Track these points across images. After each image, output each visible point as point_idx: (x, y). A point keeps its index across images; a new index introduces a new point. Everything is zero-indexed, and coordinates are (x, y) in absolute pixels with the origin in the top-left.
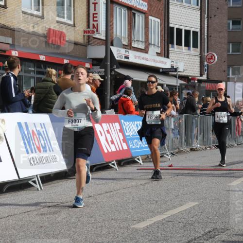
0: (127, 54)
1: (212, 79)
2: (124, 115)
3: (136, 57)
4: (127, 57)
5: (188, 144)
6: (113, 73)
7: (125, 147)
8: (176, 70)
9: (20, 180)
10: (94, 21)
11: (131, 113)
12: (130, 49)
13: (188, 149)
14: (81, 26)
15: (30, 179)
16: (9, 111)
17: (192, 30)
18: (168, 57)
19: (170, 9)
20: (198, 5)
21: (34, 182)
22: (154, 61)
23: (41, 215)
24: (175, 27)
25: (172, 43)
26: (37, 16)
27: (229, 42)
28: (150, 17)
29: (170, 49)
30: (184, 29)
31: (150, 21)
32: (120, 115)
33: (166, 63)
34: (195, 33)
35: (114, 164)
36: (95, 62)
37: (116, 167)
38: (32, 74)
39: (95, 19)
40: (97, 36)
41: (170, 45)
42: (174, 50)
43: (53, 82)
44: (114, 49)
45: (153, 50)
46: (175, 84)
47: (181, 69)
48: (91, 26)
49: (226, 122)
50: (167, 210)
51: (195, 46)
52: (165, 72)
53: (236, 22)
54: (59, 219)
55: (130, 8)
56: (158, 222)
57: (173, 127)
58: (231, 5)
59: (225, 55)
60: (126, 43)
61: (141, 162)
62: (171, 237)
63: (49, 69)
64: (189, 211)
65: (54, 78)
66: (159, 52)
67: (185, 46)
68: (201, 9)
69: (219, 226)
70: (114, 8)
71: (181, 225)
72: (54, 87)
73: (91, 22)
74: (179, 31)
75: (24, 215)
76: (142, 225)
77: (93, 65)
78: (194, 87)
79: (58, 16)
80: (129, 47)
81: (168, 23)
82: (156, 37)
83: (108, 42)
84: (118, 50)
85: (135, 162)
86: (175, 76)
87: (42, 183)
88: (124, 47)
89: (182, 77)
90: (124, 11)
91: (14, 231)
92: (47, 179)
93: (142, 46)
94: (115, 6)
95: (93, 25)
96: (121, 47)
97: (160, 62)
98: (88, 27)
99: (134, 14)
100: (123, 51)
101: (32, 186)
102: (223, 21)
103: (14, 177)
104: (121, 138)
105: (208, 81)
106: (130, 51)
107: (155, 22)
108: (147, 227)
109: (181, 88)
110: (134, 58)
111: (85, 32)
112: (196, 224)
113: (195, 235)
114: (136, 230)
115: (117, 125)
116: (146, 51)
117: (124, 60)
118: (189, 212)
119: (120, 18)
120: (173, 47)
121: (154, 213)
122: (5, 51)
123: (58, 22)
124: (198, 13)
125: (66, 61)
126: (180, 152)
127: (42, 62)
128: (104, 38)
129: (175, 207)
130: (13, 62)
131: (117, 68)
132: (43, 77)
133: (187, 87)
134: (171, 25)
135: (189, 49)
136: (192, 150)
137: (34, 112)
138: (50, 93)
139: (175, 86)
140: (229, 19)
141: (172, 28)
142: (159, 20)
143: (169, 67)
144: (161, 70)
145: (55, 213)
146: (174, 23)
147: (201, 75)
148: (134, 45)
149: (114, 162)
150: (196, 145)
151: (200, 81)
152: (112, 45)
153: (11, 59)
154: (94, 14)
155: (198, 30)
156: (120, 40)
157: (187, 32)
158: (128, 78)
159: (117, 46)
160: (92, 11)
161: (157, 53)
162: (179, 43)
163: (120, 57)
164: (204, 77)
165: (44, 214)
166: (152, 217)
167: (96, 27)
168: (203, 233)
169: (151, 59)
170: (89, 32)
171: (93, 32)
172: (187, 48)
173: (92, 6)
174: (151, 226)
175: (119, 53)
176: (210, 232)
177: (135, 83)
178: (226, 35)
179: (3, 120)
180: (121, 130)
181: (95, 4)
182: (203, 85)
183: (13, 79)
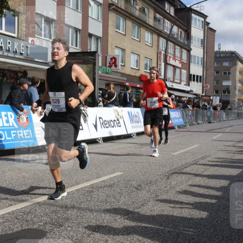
0: (172, 84)
1: (207, 95)
4: (172, 86)
5: (196, 121)
8: (192, 91)
9: (128, 134)
13: (196, 123)
15: (132, 134)
17: (199, 75)
18: (189, 86)
19: (190, 67)
20: (202, 65)
21: (134, 135)
22: (183, 87)
24: (192, 74)
25: (191, 80)
27: (214, 80)
28: (182, 70)
29: (190, 83)
30: (196, 75)
31: (182, 72)
33: (188, 88)
34: (200, 77)
38: (134, 92)
39: (160, 70)
40: (160, 77)
42: (192, 83)
44: (167, 83)
45: (183, 83)
46: (192, 97)
47: (194, 91)
50: (186, 148)
51: (200, 82)
52: (188, 92)
53: (217, 72)
54: (143, 150)
55: (174, 66)
56: (183, 152)
58: (215, 65)
59: (213, 85)
60: (172, 80)
62: (188, 158)
63: (141, 90)
64: (195, 148)
68: (203, 67)
69: (208, 154)
70: (168, 66)
74: (194, 76)
76: (176, 153)
78: (199, 98)
79: (145, 69)
80: (173, 82)
83: (165, 80)
85: (174, 128)
86: (192, 94)
87: (137, 136)
88: (172, 82)
89: (195, 94)
90: (172, 67)
92: (138, 134)
93: (178, 81)
96: (170, 82)
97: (186, 88)
99: (176, 69)
101: (133, 137)
102: (212, 71)
103: (126, 133)
105: (205, 96)
107: (184, 72)
109: (194, 99)
110: (175, 86)
112: (198, 154)
113: (197, 158)
114: (174, 156)
116: (180, 83)
117: (171, 87)
119: (170, 70)
121: (181, 149)
122: (123, 83)
123: (145, 72)
126: (193, 125)
127: (138, 87)
129: (189, 147)
132: (138, 93)
133: (196, 98)
134: (191, 73)
136: (198, 124)
140: (214, 71)
141: (191, 75)
142: (185, 71)
143: (190, 90)
144: (186, 91)
145: (141, 148)
146: (192, 72)
147: (203, 93)
148: (176, 81)
150: (200, 122)
151: (202, 96)
154: (159, 68)
155: (202, 75)
156: (170, 79)
157: (197, 76)
158: (173, 94)
159: (168, 81)
161: (185, 84)
162: (194, 80)
164: (204, 94)
167: (160, 74)
168: (200, 157)
169: (182, 87)
172: (197, 82)
174: (179, 154)
175: (169, 84)
176: (203, 157)
177: (176, 96)
178: (213, 77)
179: (122, 111)
181: (160, 64)
182: (203, 97)
183: (128, 94)
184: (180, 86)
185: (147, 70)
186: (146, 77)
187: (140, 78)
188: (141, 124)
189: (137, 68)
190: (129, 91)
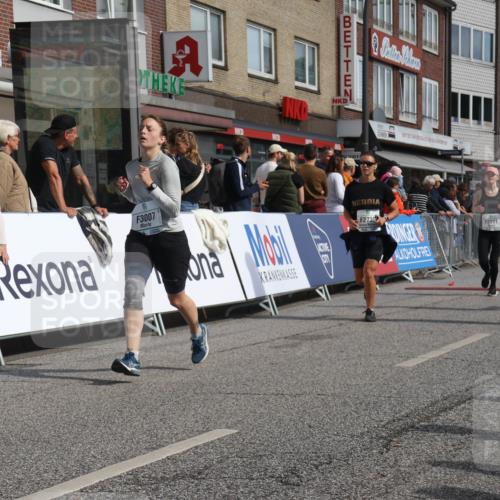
0: (392, 130)
3: (404, 135)
4: (392, 136)
8: (460, 152)
9: (248, 302)
10: (346, 85)
12: (397, 124)
14: (329, 92)
15: (260, 300)
16: (235, 210)
17: (483, 96)
18: (449, 135)
19: (453, 68)
20: (491, 61)
21: (267, 304)
22: (430, 140)
23: (276, 347)
24: (460, 92)
25: (456, 115)
26: (268, 80)
28: (424, 80)
29: (453, 123)
30: (472, 95)
31: (423, 85)
33: (446, 143)
34: (488, 101)
36: (348, 143)
39: (348, 83)
40: (351, 106)
41: (452, 118)
42: (458, 124)
43: (291, 169)
44: (374, 125)
45: (429, 125)
46: (459, 172)
47: (467, 151)
48: (342, 93)
51: (488, 118)
52: (445, 156)
54: (299, 354)
55: (396, 67)
56: (433, 360)
57: (455, 231)
60: (391, 116)
61: (410, 278)
62: (451, 380)
65: (293, 165)
66: (436, 127)
67: (474, 118)
68: (496, 67)
70: (374, 68)
71: (464, 364)
72: (293, 176)
73: (343, 88)
74: (465, 98)
75: (252, 347)
76: (411, 363)
77: (345, 146)
79: (297, 79)
80: (394, 121)
81: (450, 86)
82: (432, 107)
83: (366, 114)
84: (379, 126)
86: (459, 161)
87: (278, 306)
88: (389, 121)
89: (468, 163)
90: (388, 72)
92: (283, 300)
93: (412, 120)
94: (375, 64)
95: (346, 91)
96: (383, 122)
97: (442, 142)
98: (339, 93)
99: (402, 75)
100: (386, 127)
101: (264, 310)
103: (240, 297)
106: (396, 127)
107: (431, 85)
108: (418, 365)
109: (468, 178)
110: (402, 136)
111: (334, 101)
112: (486, 363)
114: (403, 370)
116: (418, 126)
117: (388, 138)
118: (477, 347)
119: (383, 80)
120: (456, 120)
121: (427, 348)
122: (226, 129)
123: (297, 88)
124: (493, 72)
125: (308, 142)
126: (465, 266)
128: (361, 110)
130: (241, 144)
131: (379, 150)
134: (453, 90)
135: (479, 123)
137: (264, 211)
138: (287, 184)
139: (459, 175)
141: (456, 95)
142: (436, 84)
143: (451, 148)
144: (439, 153)
145: (293, 346)
146: (459, 86)
147: (496, 159)
148: (402, 118)
152: (371, 118)
153: (238, 140)
154: (346, 76)
155: (492, 97)
156: (382, 111)
157: (477, 100)
158: (394, 164)
159: (377, 120)
160: (343, 72)
161: (434, 129)
162: (465, 115)
163: (383, 135)
165: (280, 347)
166: (424, 353)
167: (349, 94)
169: (426, 138)
170: (339, 101)
171: (345, 101)
172: (476, 122)
173: (343, 65)
174: (422, 364)
175: (380, 129)
179: (225, 222)
181: (347, 62)
183: (240, 166)
184: (418, 137)
185: (304, 81)
186: (302, 106)
187: (280, 109)
188: (290, 266)
189: (268, 76)
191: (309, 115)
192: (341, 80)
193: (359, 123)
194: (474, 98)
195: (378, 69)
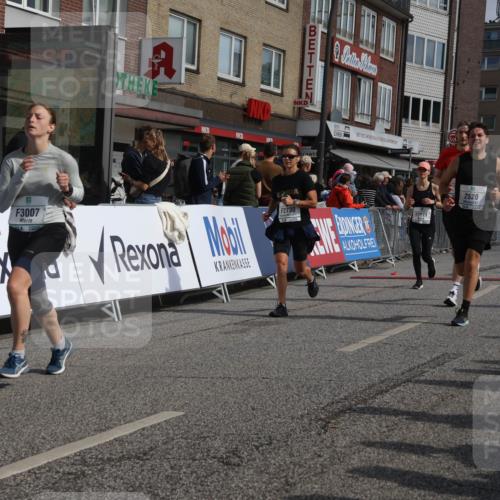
0: (347, 130)
2: (340, 208)
3: (358, 134)
4: (347, 135)
6: (328, 155)
7: (337, 249)
8: (409, 151)
9: (202, 289)
10: (308, 89)
11: (348, 205)
12: (351, 124)
14: (291, 95)
15: (214, 288)
16: (197, 203)
17: (433, 100)
18: (400, 135)
19: (406, 74)
20: (442, 68)
21: (220, 292)
22: (382, 140)
23: (226, 333)
24: (412, 96)
25: (406, 117)
26: (236, 83)
27: (480, 115)
28: (380, 84)
29: (404, 124)
30: (422, 98)
31: (379, 89)
32: (333, 209)
33: (396, 142)
34: (437, 104)
35: (321, 271)
36: (306, 141)
37: (324, 274)
38: (225, 156)
39: (309, 86)
40: (310, 108)
41: (404, 120)
42: (409, 125)
43: (250, 166)
44: (331, 125)
45: (381, 126)
46: (407, 169)
47: (415, 150)
48: (304, 95)
49: (428, 223)
51: (436, 120)
52: (395, 154)
53: (490, 90)
54: (247, 339)
55: (354, 73)
56: (373, 345)
57: (400, 224)
58: (486, 67)
60: (347, 118)
61: (356, 268)
62: (388, 364)
65: (253, 162)
66: (389, 128)
67: (423, 120)
68: (446, 74)
70: (335, 73)
71: (402, 349)
73: (304, 91)
74: (416, 101)
75: (204, 333)
76: (352, 348)
77: (303, 144)
79: (262, 83)
80: (350, 121)
81: (403, 91)
82: (385, 109)
83: (325, 115)
84: (335, 126)
85: (349, 269)
86: (407, 159)
87: (230, 293)
88: (345, 121)
90: (347, 77)
91: (190, 353)
92: (236, 288)
93: (367, 121)
94: (335, 70)
95: (307, 94)
96: (339, 122)
97: (389, 141)
98: (300, 96)
99: (360, 80)
100: (342, 127)
101: (217, 297)
103: (196, 286)
104: (333, 237)
106: (352, 128)
107: (386, 89)
108: (358, 350)
110: (356, 135)
111: (295, 103)
112: (422, 348)
114: (344, 355)
115: (329, 221)
116: (371, 127)
117: (343, 138)
118: (414, 333)
119: (342, 85)
120: (407, 122)
122: (193, 128)
123: (262, 90)
124: (442, 78)
125: (269, 140)
127: (239, 140)
128: (319, 111)
130: (207, 141)
131: (334, 148)
134: (406, 94)
135: (428, 125)
138: (246, 180)
139: (407, 172)
140: (482, 86)
141: (408, 98)
142: (391, 88)
143: (400, 147)
144: (390, 152)
145: (242, 331)
146: (411, 91)
148: (358, 119)
149: (323, 268)
152: (329, 119)
153: (204, 138)
154: (308, 80)
155: (441, 100)
156: (339, 113)
157: (427, 103)
158: (347, 161)
159: (334, 121)
160: (306, 76)
161: (386, 130)
162: (415, 117)
163: (338, 134)
165: (230, 333)
166: (365, 338)
167: (310, 97)
168: (429, 358)
169: (378, 137)
170: (300, 103)
171: (306, 103)
172: (425, 123)
173: (306, 70)
174: (362, 349)
175: (336, 129)
176: (438, 358)
178: (477, 105)
179: (185, 214)
180: (334, 228)
181: (310, 67)
183: (205, 162)
184: (370, 137)
185: (269, 84)
186: (265, 107)
187: (245, 110)
188: (244, 256)
189: (236, 79)
190: (209, 154)
191: (272, 115)
192: (303, 84)
193: (317, 123)
194: (425, 101)
195: (338, 74)
